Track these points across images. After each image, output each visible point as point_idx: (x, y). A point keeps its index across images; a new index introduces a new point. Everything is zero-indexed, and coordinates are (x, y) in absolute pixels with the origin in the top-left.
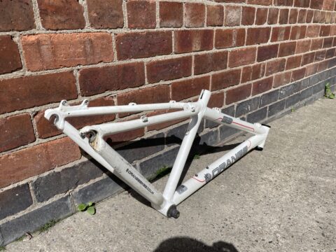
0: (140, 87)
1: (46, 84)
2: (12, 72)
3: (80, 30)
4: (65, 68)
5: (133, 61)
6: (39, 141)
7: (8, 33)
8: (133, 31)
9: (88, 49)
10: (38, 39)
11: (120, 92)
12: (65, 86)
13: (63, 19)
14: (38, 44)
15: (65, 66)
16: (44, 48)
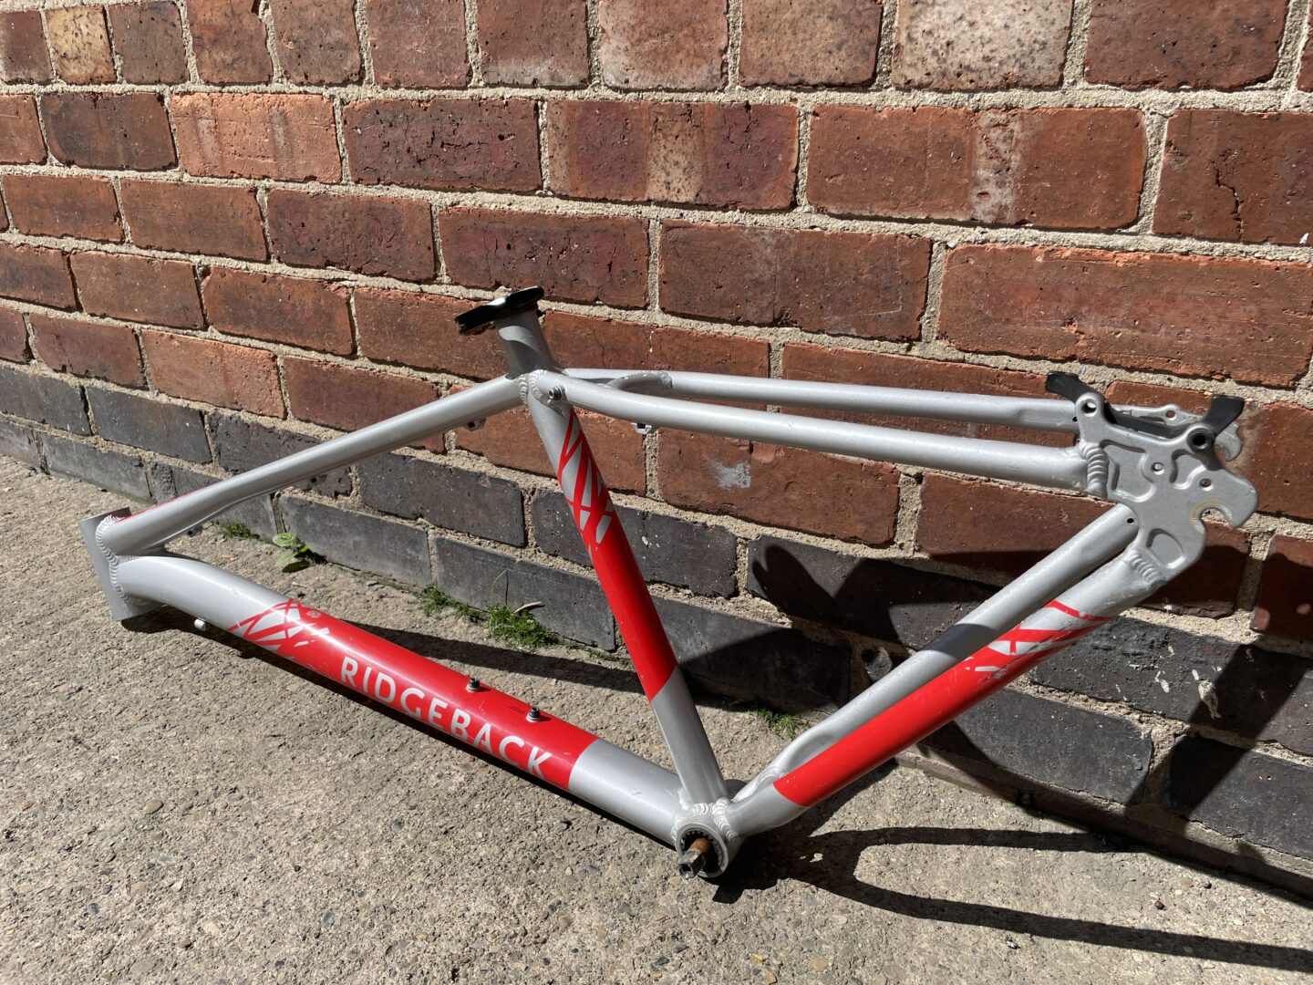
0: (426, 288)
1: (211, 207)
2: (165, 169)
3: (263, 87)
4: (242, 180)
5: (396, 192)
6: (213, 332)
7: (154, 87)
8: (392, 94)
9: (281, 140)
10: (192, 105)
11: (362, 280)
12: (243, 223)
13: (229, 59)
14: (194, 113)
15: (241, 176)
16: (203, 124)
